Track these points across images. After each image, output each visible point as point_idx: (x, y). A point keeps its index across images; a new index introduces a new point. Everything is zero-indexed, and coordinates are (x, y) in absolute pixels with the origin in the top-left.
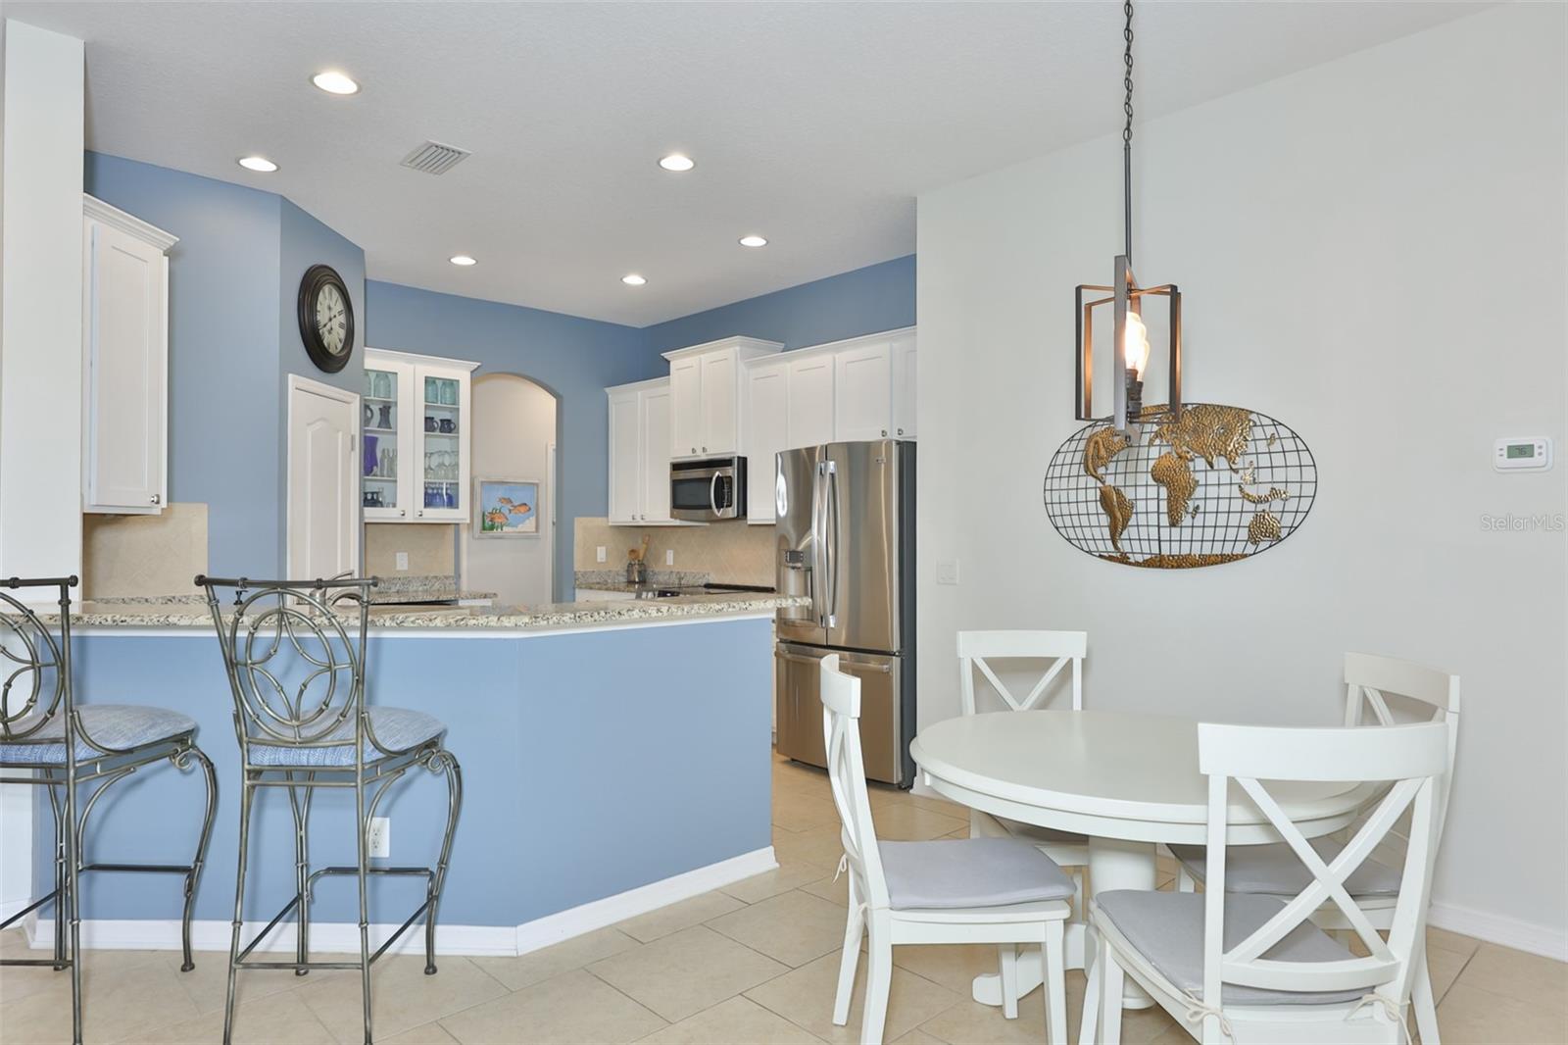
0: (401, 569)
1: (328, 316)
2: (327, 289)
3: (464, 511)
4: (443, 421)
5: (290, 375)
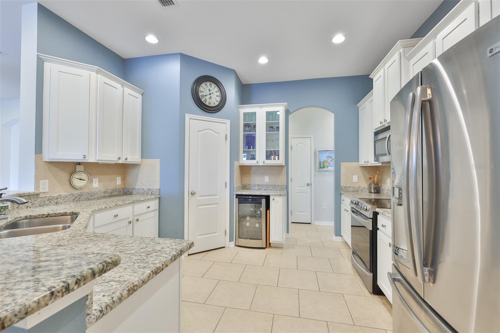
0: (266, 182)
1: (208, 93)
2: (208, 83)
3: (281, 161)
4: (277, 127)
5: (186, 114)
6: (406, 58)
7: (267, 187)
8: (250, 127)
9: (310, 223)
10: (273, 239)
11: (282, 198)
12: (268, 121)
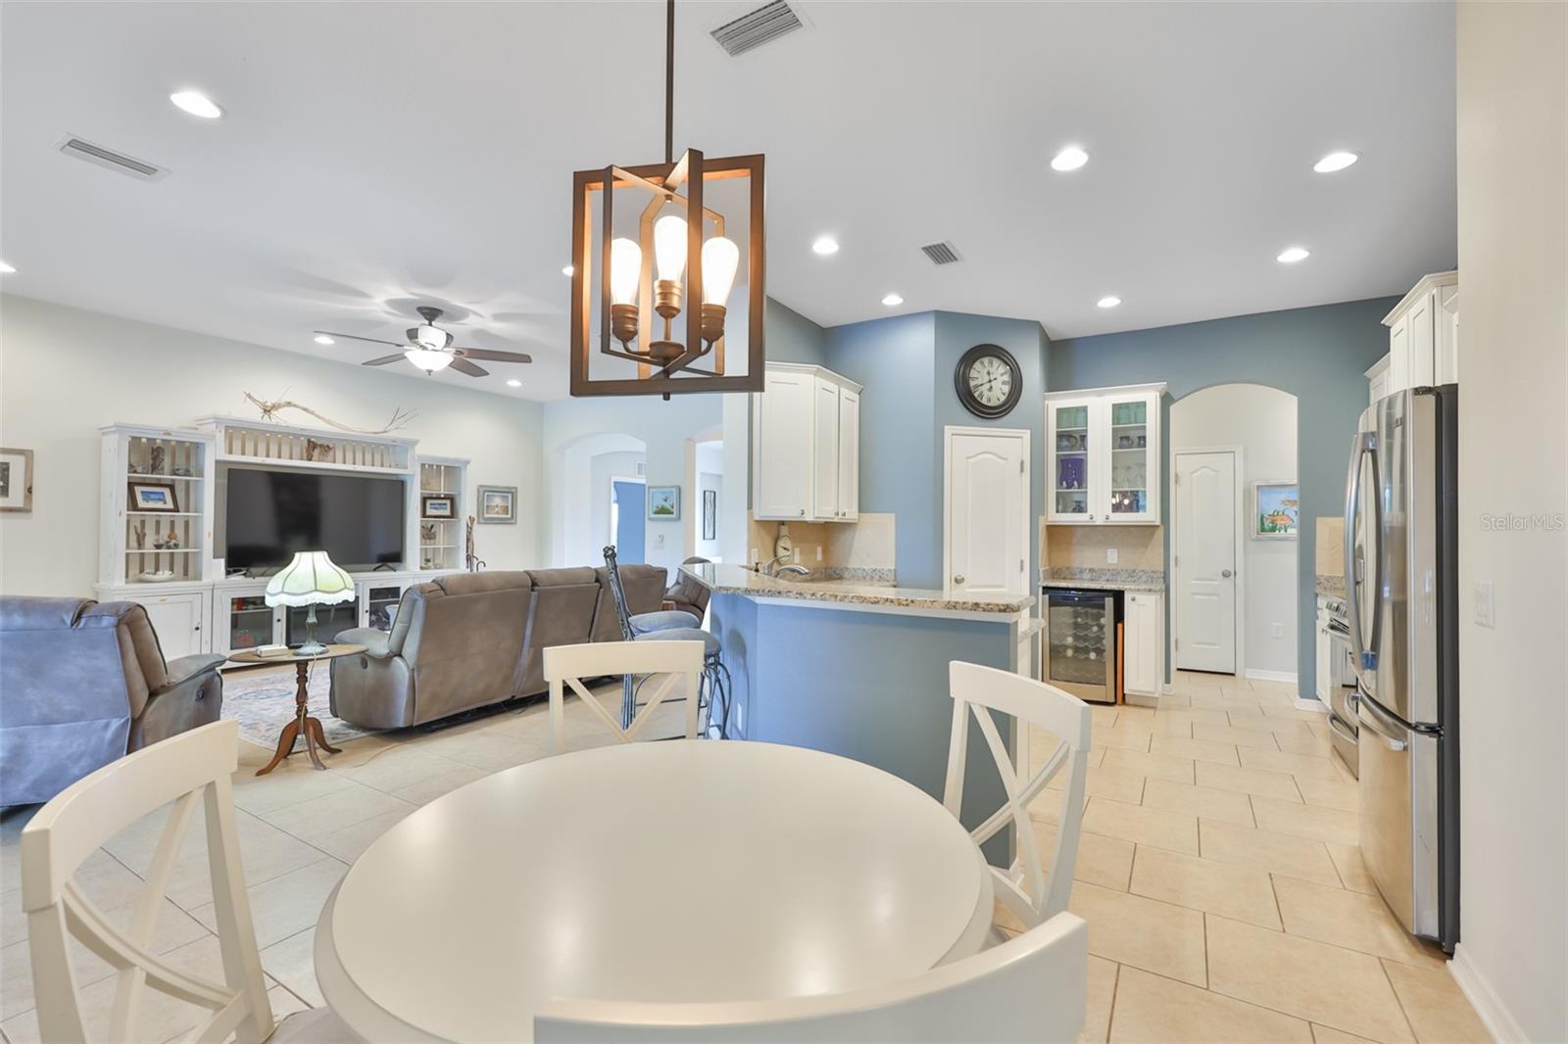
0: (1112, 562)
1: (987, 379)
2: (986, 360)
3: (1150, 514)
4: (1139, 438)
5: (946, 427)
6: (1445, 308)
7: (1115, 573)
8: (1072, 439)
9: (1232, 674)
10: (1130, 686)
11: (1154, 597)
12: (1118, 424)
